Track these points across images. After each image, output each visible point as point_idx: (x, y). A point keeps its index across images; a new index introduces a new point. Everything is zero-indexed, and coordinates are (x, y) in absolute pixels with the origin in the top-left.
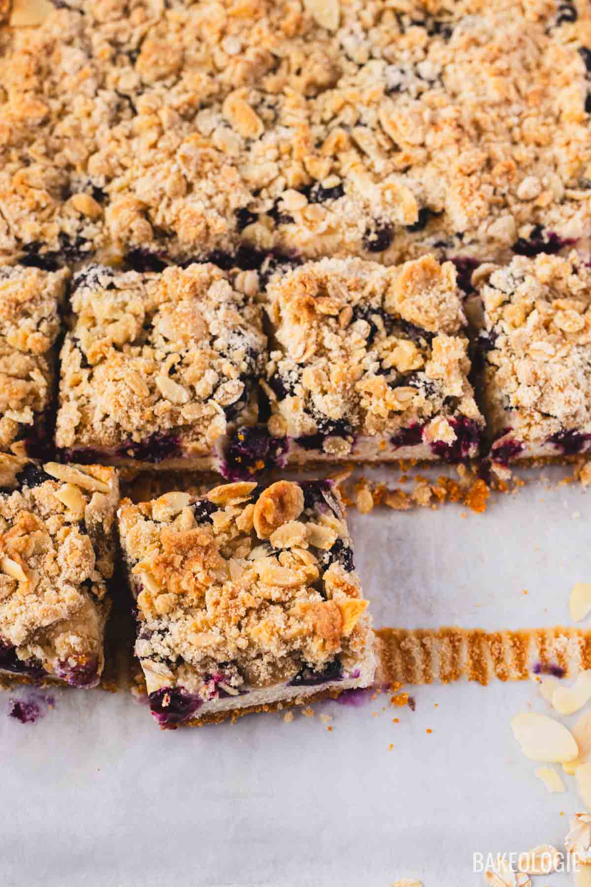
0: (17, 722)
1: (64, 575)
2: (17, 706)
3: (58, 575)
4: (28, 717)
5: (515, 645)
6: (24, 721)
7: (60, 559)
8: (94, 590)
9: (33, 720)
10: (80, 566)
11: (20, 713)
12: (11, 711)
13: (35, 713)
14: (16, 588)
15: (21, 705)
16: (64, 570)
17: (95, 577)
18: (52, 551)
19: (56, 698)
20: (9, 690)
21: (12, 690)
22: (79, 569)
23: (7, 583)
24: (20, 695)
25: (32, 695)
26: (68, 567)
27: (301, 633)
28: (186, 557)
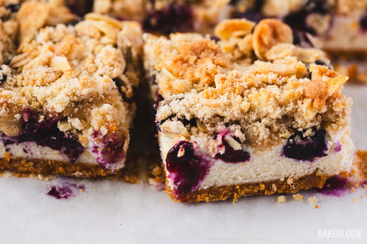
0: (53, 199)
1: (100, 71)
2: (54, 189)
3: (95, 72)
4: (62, 196)
6: (59, 197)
7: (97, 61)
8: (123, 88)
9: (66, 197)
10: (112, 66)
11: (54, 193)
12: (48, 191)
13: (68, 194)
14: (60, 77)
15: (57, 188)
16: (100, 68)
17: (124, 78)
18: (91, 56)
19: (86, 186)
20: (47, 179)
21: (50, 180)
22: (112, 68)
23: (55, 72)
24: (57, 183)
25: (66, 183)
26: (104, 65)
27: (293, 96)
28: (199, 58)
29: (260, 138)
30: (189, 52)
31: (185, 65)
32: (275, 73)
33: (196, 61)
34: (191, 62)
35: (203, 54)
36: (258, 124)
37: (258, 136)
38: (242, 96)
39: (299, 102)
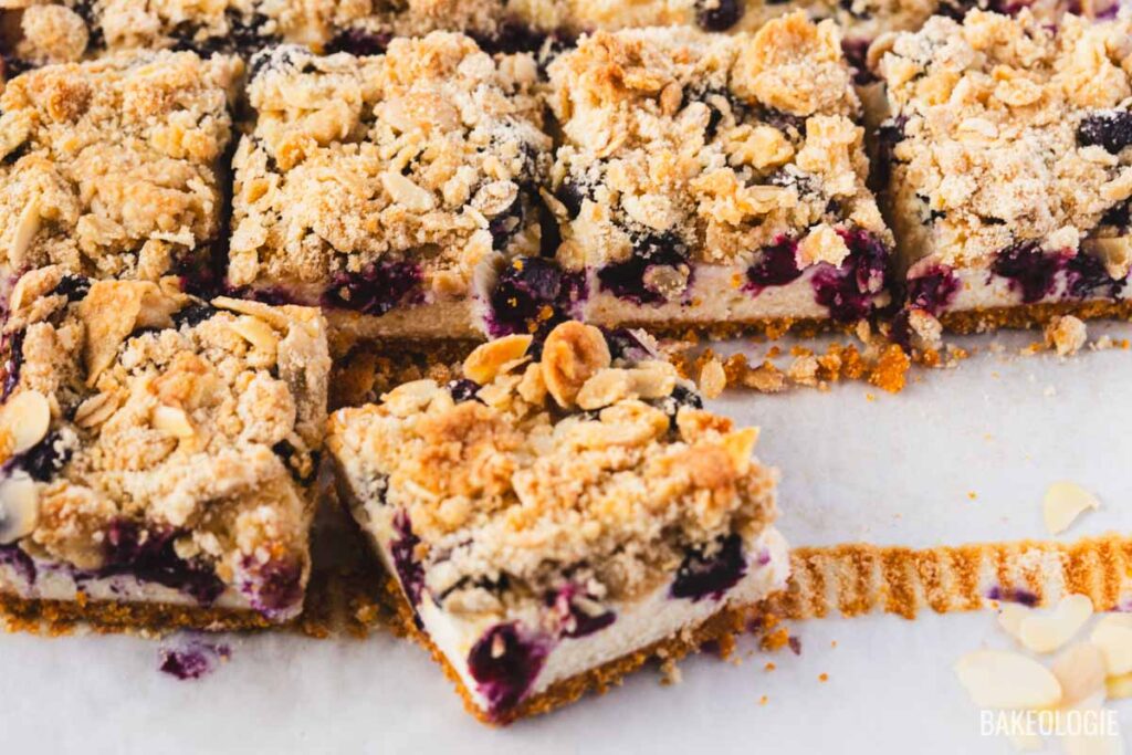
0: (172, 680)
1: (249, 432)
2: (172, 657)
3: (239, 433)
4: (189, 672)
5: (958, 564)
6: (182, 676)
7: (242, 409)
8: (294, 460)
9: (196, 675)
10: (271, 419)
11: (174, 666)
12: (162, 664)
13: (200, 666)
14: (174, 449)
15: (178, 657)
16: (248, 425)
17: (295, 441)
18: (229, 400)
19: (233, 647)
22: (271, 424)
23: (163, 440)
24: (177, 643)
25: (195, 643)
26: (255, 419)
27: (673, 491)
28: (465, 445)
29: (631, 582)
30: (443, 437)
31: (445, 465)
32: (619, 445)
33: (462, 453)
34: (455, 456)
35: (472, 436)
36: (620, 557)
37: (626, 579)
38: (577, 508)
39: (687, 500)
